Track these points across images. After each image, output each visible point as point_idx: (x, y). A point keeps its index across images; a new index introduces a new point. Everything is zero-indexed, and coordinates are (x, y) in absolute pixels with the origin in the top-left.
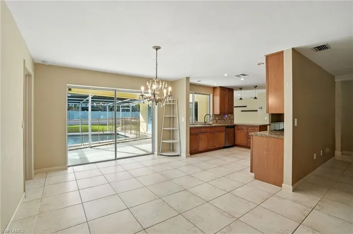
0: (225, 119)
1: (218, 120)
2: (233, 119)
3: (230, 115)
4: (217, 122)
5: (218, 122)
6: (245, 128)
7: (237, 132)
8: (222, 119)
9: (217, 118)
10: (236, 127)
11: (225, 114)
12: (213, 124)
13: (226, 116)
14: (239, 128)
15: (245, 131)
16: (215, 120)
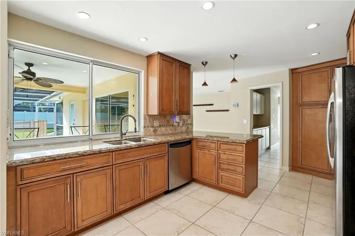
0: (176, 124)
1: (160, 126)
2: (192, 124)
3: (185, 117)
4: (155, 131)
5: (159, 132)
6: (213, 145)
7: (197, 153)
8: (169, 124)
9: (156, 124)
10: (194, 143)
11: (173, 115)
12: (146, 136)
13: (177, 119)
14: (201, 144)
15: (214, 152)
16: (152, 126)
